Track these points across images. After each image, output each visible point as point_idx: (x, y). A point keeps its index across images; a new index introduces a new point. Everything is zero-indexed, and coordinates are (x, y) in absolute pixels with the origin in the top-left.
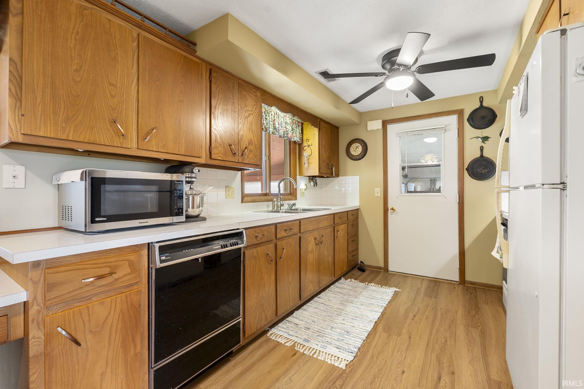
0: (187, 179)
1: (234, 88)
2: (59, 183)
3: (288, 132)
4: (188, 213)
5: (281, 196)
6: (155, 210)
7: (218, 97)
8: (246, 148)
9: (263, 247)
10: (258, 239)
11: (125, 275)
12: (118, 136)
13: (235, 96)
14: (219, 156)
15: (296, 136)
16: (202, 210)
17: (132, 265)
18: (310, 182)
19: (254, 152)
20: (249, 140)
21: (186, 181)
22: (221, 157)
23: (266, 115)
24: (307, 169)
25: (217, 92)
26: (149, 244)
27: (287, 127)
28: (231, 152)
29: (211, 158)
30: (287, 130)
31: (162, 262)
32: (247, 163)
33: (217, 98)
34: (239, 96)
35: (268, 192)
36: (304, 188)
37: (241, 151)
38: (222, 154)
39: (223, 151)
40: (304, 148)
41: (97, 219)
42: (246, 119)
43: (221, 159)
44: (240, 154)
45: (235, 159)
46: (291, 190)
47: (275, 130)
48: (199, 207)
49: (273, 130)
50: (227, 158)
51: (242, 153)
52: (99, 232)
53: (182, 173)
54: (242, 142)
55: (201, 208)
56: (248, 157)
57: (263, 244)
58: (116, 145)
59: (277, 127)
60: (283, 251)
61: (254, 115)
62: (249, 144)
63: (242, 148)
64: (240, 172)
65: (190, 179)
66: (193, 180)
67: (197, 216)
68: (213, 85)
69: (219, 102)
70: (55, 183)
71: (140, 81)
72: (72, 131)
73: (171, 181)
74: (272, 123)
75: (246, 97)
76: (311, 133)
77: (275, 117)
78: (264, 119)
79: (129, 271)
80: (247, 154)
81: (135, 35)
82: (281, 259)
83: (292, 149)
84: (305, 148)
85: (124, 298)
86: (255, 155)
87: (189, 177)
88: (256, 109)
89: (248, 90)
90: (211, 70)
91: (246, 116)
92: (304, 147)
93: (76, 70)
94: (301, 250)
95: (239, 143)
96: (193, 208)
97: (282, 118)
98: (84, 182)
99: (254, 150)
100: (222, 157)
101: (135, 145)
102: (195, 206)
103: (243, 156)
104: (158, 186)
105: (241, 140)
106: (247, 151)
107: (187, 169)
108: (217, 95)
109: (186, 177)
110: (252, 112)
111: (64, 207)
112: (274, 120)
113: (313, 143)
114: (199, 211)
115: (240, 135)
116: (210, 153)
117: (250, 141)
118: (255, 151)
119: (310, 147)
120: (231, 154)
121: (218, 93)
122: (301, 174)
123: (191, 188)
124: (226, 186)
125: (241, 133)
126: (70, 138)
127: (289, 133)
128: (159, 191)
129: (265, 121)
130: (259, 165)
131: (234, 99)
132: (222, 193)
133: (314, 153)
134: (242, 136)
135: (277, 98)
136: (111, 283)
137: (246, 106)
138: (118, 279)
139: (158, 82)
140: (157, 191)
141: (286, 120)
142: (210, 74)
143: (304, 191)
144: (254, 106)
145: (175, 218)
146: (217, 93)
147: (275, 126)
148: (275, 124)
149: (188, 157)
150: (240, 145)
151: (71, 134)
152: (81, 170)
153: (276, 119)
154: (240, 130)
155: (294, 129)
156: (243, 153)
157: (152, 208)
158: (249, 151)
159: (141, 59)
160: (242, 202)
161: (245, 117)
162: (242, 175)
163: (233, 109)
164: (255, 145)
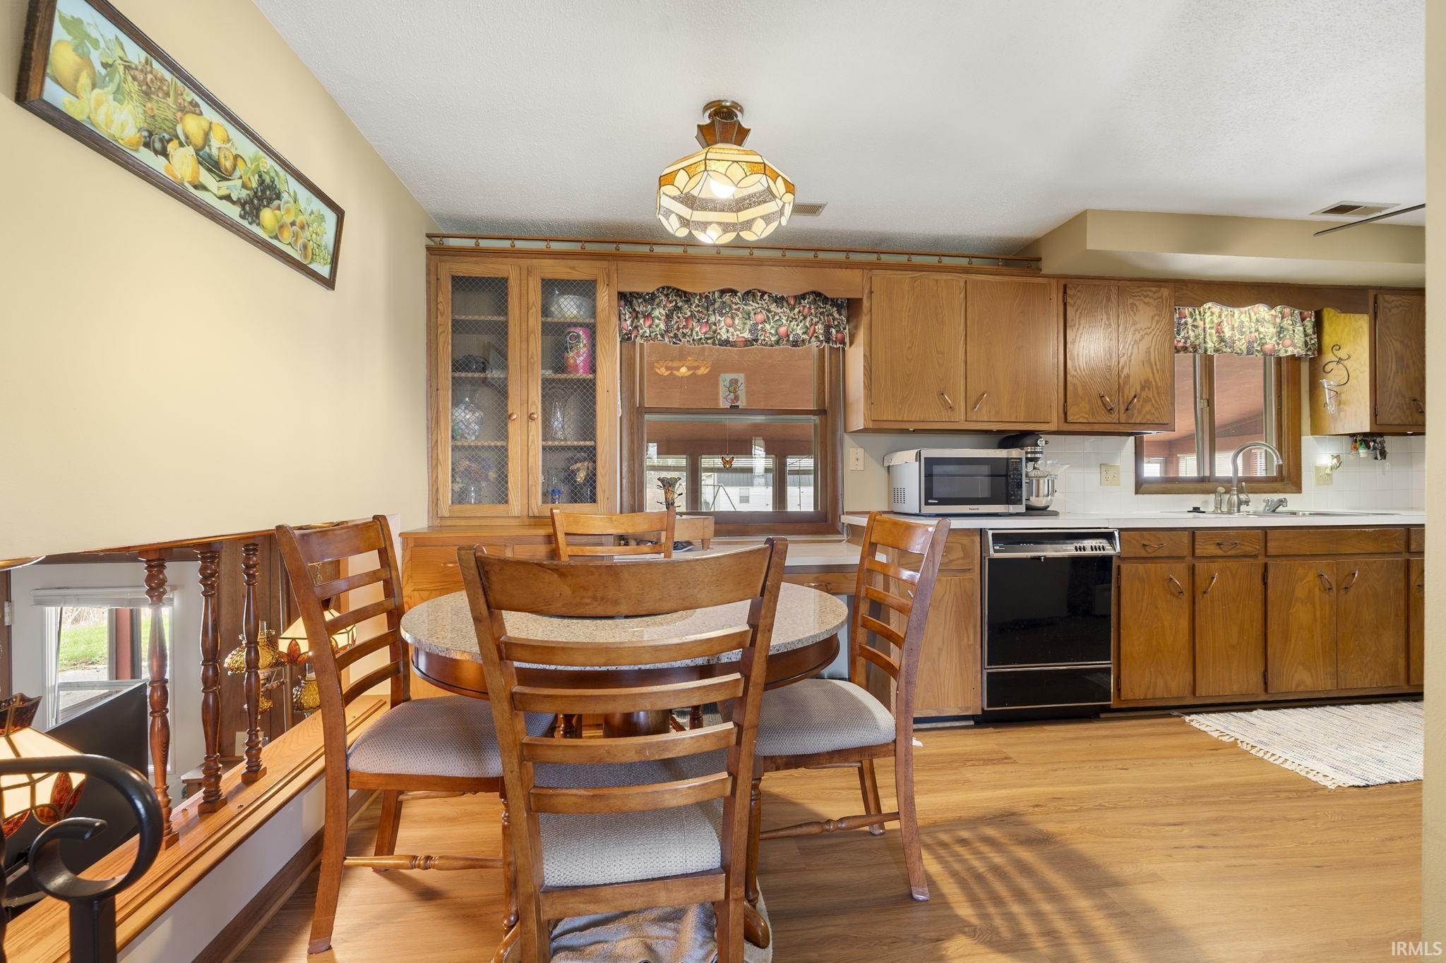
0: (1029, 456)
1: (1109, 300)
2: (891, 464)
3: (1264, 341)
4: (1028, 503)
5: (1244, 483)
6: (986, 494)
7: (1079, 324)
8: (1135, 397)
9: (1159, 565)
10: (1149, 550)
11: (958, 559)
12: (946, 409)
13: (1111, 313)
14: (1082, 416)
15: (1293, 345)
16: (1051, 500)
17: (964, 549)
18: (1356, 449)
19: (1155, 400)
20: (1143, 383)
21: (1027, 458)
22: (1085, 418)
23: (1195, 319)
24: (1335, 419)
25: (1078, 316)
26: (981, 529)
27: (1262, 329)
28: (1103, 407)
29: (1066, 421)
30: (1262, 336)
31: (996, 551)
32: (1138, 422)
33: (1077, 327)
34: (1120, 310)
35: (1207, 474)
36: (1330, 465)
37: (1124, 403)
38: (1087, 414)
39: (1088, 408)
40: (1326, 367)
41: (930, 501)
42: (1136, 346)
43: (1085, 421)
44: (1123, 409)
45: (1114, 418)
46: (1282, 470)
47: (1223, 344)
48: (1048, 496)
49: (1219, 344)
50: (1096, 418)
51: (1126, 405)
52: (930, 516)
53: (1022, 447)
54: (1127, 387)
55: (1049, 497)
56: (1140, 412)
57: (1162, 560)
58: (944, 420)
59: (1227, 337)
60: (1212, 581)
61: (1155, 334)
62: (1143, 388)
63: (1126, 398)
64: (1132, 438)
65: (1033, 456)
66: (1038, 455)
67: (1045, 508)
68: (1069, 309)
69: (1080, 332)
70: (886, 465)
71: (968, 338)
72: (906, 412)
73: (1008, 459)
74: (1213, 331)
75: (1135, 307)
76: (1346, 330)
77: (1223, 316)
78: (1190, 328)
79: (961, 554)
80: (1138, 406)
81: (962, 284)
82: (1208, 596)
83: (1284, 373)
84: (1328, 368)
85: (958, 582)
86: (1156, 406)
87: (1031, 453)
88: (1158, 322)
89: (1140, 294)
90: (1065, 286)
91: (1135, 341)
92: (1326, 364)
93: (910, 348)
94: (1269, 591)
95: (1120, 389)
96: (1038, 496)
97: (1244, 315)
98: (918, 463)
99: (1154, 397)
100: (1087, 418)
101: (963, 417)
102: (1041, 494)
103: (1129, 411)
104: (989, 466)
105: (1124, 383)
106: (1138, 401)
107: (1029, 440)
108: (1077, 322)
109: (1027, 453)
110: (1148, 331)
111: (896, 490)
112: (1219, 324)
113: (1354, 353)
114: (1046, 502)
115: (1123, 376)
116: (1065, 414)
117: (1145, 382)
118: (1158, 400)
119: (1345, 362)
120: (1104, 412)
121: (1080, 318)
122: (1316, 430)
123: (1034, 468)
124: (1101, 465)
125: (1126, 371)
126: (905, 419)
127: (1268, 341)
128: (992, 476)
129: (1190, 332)
130: (1167, 424)
131: (1108, 319)
132: (1093, 476)
133: (1356, 378)
134: (1128, 376)
135: (1217, 284)
136: (946, 563)
137: (1134, 323)
138: (952, 561)
139: (990, 333)
140: (989, 476)
141: (1257, 315)
142: (1065, 292)
143: (1328, 471)
144: (1153, 318)
145: (1011, 506)
146: (1077, 319)
147: (1222, 335)
148: (1223, 332)
149: (1031, 424)
150: (1123, 393)
151: (905, 416)
152: (916, 450)
153: (1225, 320)
154: (1123, 368)
155: (1288, 330)
156: (1128, 406)
157: (984, 492)
158: (1143, 401)
159: (969, 310)
160: (1137, 493)
161: (1132, 343)
162: (1137, 443)
163: (1107, 335)
164: (1157, 388)
